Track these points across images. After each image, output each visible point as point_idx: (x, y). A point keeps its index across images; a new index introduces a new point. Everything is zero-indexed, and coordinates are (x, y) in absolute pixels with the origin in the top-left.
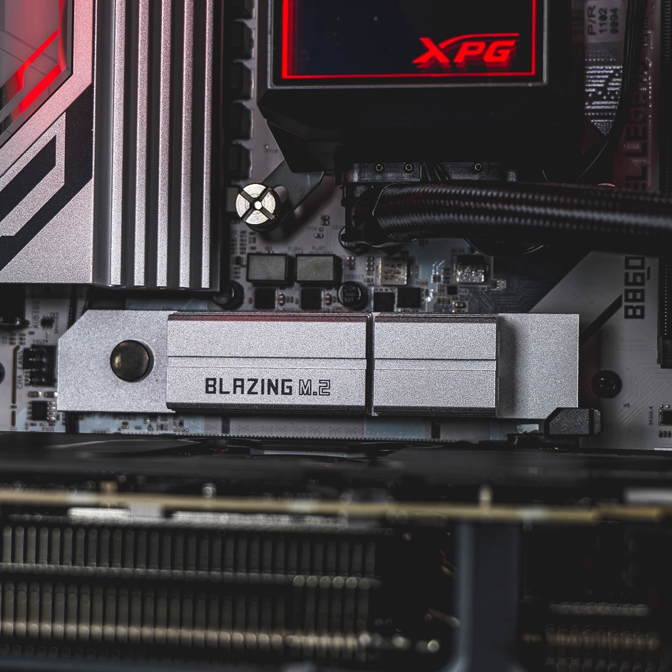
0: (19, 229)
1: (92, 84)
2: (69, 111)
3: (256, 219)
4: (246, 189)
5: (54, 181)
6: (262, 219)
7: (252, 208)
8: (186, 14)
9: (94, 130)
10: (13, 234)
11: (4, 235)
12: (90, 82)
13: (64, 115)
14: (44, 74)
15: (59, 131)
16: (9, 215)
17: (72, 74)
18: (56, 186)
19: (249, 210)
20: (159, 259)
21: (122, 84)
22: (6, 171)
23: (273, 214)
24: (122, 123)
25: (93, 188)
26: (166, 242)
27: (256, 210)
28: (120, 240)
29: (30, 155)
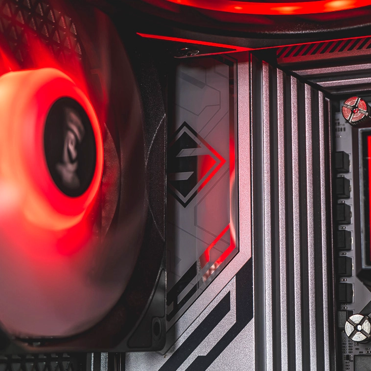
0: (209, 351)
1: (251, 258)
2: (237, 275)
3: (359, 337)
4: (351, 318)
5: (229, 320)
6: (363, 337)
7: (356, 330)
8: (308, 207)
9: (253, 286)
10: (205, 354)
11: (200, 355)
12: (250, 256)
13: (235, 277)
14: (222, 252)
15: (232, 288)
16: (203, 342)
17: (239, 251)
18: (231, 323)
19: (353, 332)
20: (297, 366)
21: (270, 255)
22: (200, 314)
23: (369, 334)
24: (271, 280)
25: (254, 324)
26: (301, 355)
27: (358, 331)
28: (272, 355)
29: (215, 304)
